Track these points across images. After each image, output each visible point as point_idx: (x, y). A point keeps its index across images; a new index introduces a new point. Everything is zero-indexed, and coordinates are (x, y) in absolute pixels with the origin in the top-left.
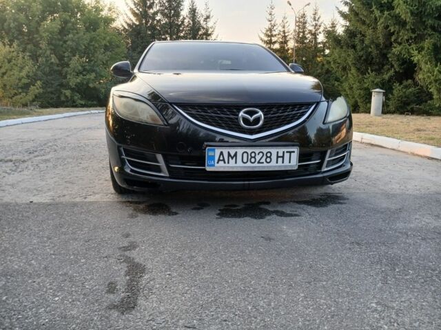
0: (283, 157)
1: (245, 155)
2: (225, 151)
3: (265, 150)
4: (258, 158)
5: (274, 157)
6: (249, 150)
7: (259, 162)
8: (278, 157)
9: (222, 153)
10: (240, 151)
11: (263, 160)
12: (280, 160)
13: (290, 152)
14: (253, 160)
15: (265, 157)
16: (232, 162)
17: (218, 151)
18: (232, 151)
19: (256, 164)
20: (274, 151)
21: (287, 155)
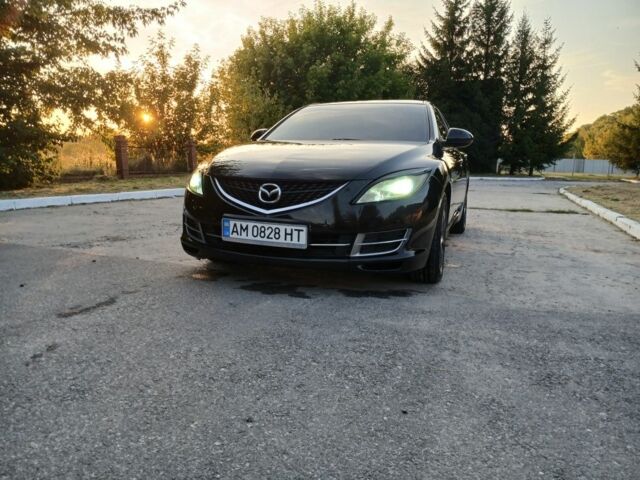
0: (291, 234)
1: (255, 229)
2: (238, 223)
3: (274, 226)
4: (267, 232)
5: (282, 234)
6: (259, 225)
7: (268, 237)
8: (286, 234)
9: (235, 225)
10: (251, 225)
11: (272, 236)
12: (289, 237)
13: (299, 231)
14: (262, 235)
15: (273, 233)
16: (244, 234)
17: (232, 223)
18: (244, 224)
19: (265, 239)
20: (282, 228)
21: (295, 234)
